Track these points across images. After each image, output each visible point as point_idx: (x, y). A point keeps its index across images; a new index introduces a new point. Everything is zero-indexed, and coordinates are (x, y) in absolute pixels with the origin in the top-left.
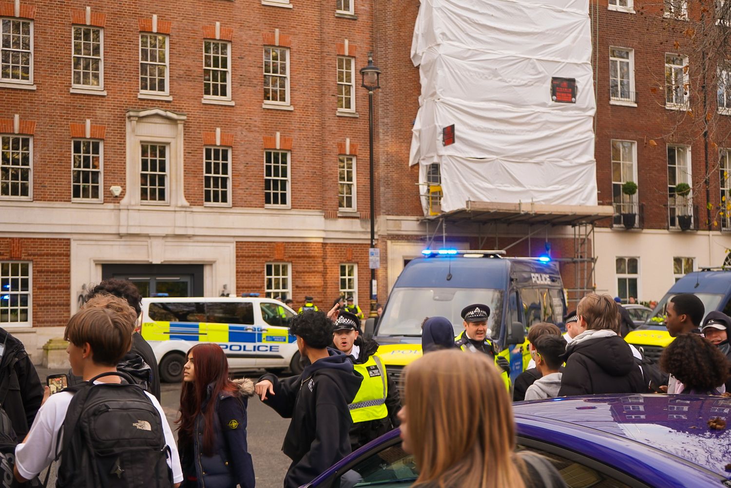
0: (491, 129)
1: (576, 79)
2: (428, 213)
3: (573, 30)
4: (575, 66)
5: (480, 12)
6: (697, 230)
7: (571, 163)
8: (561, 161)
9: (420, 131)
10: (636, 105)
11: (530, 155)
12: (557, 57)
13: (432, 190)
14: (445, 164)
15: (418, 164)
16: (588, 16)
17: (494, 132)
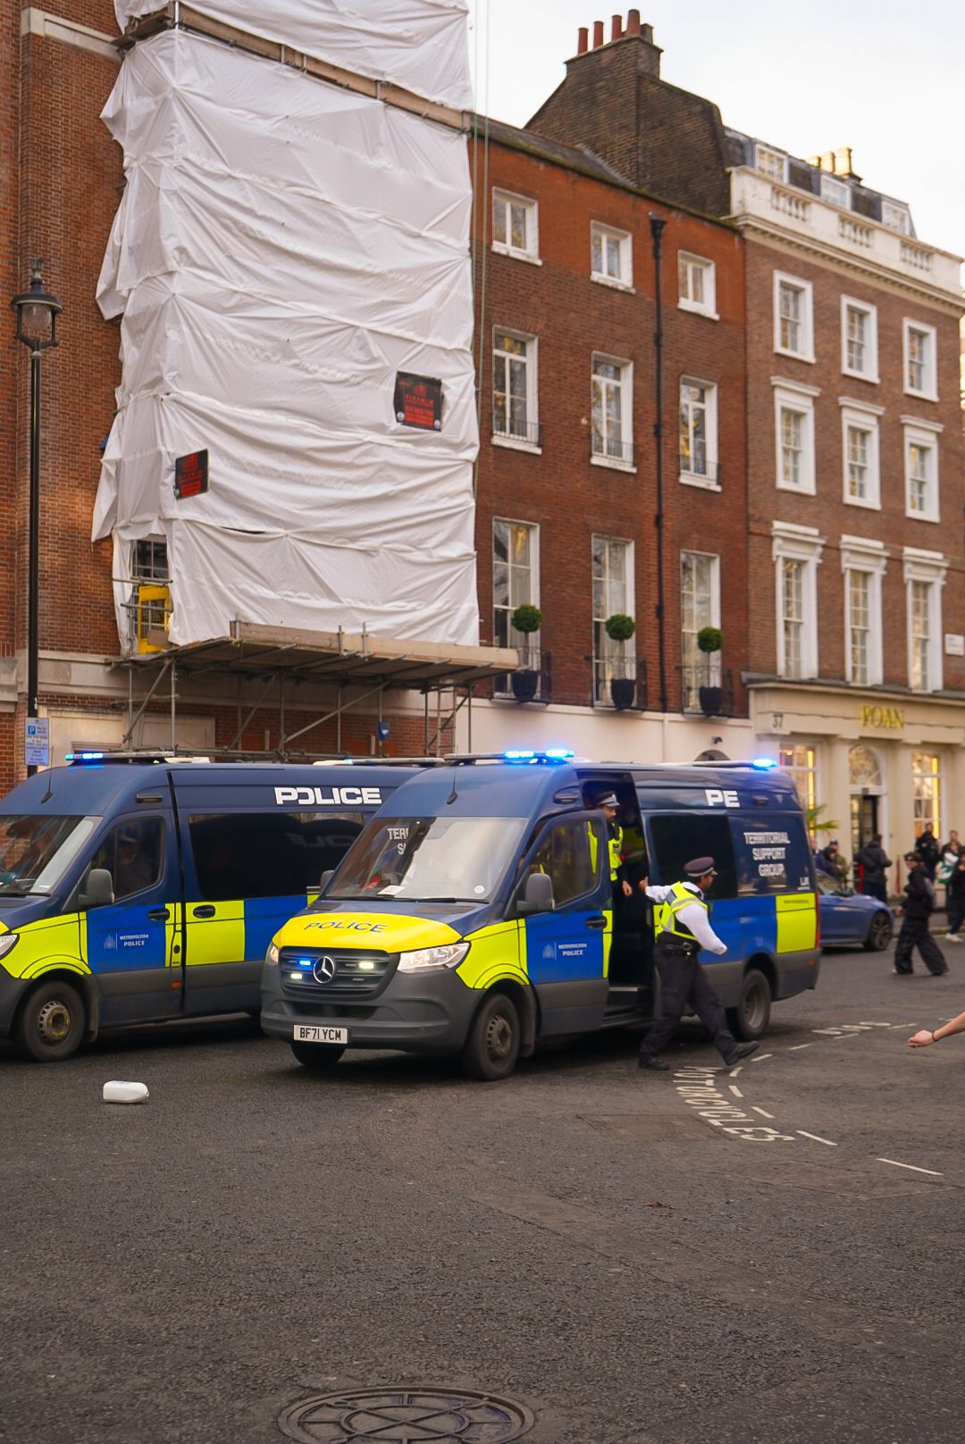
0: (276, 470)
1: (443, 381)
2: (131, 648)
3: (439, 277)
4: (442, 354)
5: (260, 212)
6: (644, 710)
7: (430, 556)
8: (411, 552)
9: (118, 464)
10: (538, 451)
11: (352, 534)
12: (408, 330)
13: (144, 594)
14: (178, 539)
15: (109, 538)
16: (468, 253)
17: (280, 477)
